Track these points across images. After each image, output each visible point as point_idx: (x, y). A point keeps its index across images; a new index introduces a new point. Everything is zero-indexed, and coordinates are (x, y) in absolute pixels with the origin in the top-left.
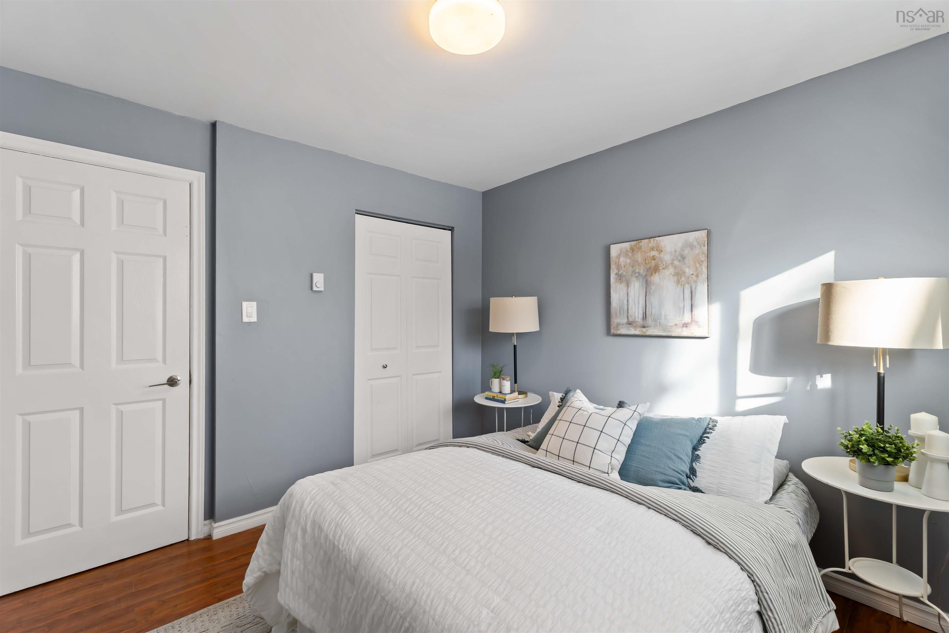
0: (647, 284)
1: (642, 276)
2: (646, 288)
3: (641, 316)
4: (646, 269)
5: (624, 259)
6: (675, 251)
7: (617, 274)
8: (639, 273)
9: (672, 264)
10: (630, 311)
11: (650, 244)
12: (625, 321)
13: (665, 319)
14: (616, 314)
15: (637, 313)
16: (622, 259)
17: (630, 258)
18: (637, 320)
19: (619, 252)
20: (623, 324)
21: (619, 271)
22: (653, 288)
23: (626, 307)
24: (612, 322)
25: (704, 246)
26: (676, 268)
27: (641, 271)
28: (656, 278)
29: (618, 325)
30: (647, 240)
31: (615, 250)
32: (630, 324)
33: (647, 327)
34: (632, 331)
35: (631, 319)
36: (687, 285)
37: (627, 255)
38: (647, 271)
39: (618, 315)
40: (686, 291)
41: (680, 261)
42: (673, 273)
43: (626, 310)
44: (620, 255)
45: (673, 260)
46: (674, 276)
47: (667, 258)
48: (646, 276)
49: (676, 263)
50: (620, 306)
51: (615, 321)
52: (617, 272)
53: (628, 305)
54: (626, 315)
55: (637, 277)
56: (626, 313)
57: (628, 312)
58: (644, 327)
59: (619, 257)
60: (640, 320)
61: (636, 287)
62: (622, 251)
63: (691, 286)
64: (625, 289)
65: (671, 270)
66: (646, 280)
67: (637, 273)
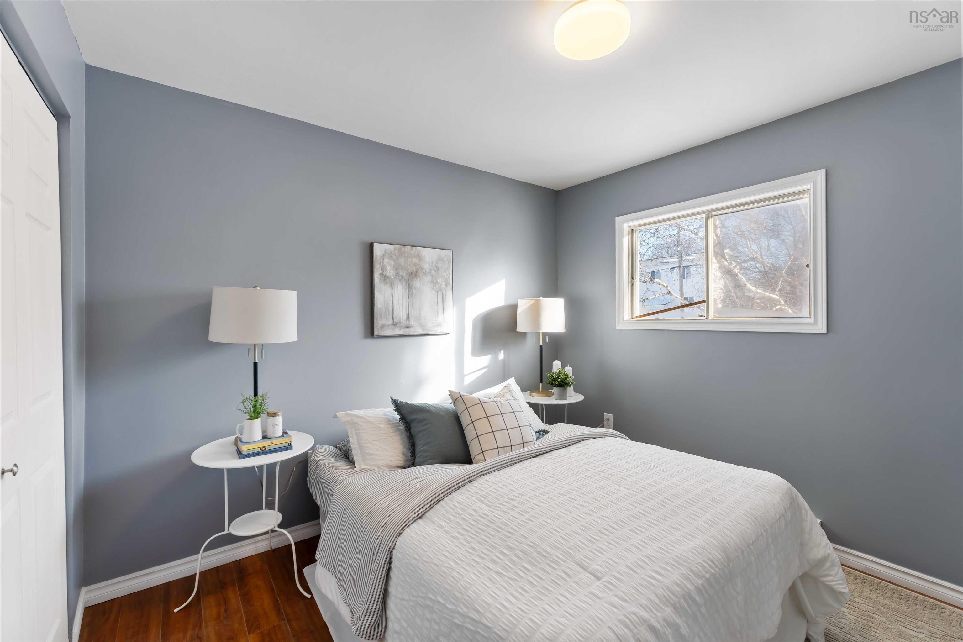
0: (410, 288)
1: (405, 279)
2: (408, 291)
3: (405, 317)
4: (408, 275)
5: (388, 261)
6: (432, 262)
7: (381, 274)
8: (402, 276)
9: (430, 272)
10: (395, 313)
11: (412, 251)
12: (390, 322)
13: (425, 320)
14: (381, 316)
15: (401, 313)
16: (386, 260)
17: (394, 261)
18: (401, 321)
19: (383, 252)
20: (388, 325)
21: (383, 272)
22: (415, 292)
23: (391, 308)
24: (376, 324)
25: (451, 263)
26: (432, 276)
27: (404, 275)
28: (417, 283)
29: (383, 326)
30: (410, 247)
31: (378, 249)
32: (394, 325)
33: (411, 327)
34: (397, 332)
35: (396, 321)
36: (440, 292)
37: (391, 257)
38: (409, 275)
39: (383, 317)
40: (439, 296)
41: (435, 271)
42: (430, 281)
43: (391, 311)
44: (384, 255)
45: (431, 270)
46: (431, 283)
47: (426, 267)
48: (408, 280)
49: (433, 272)
50: (385, 307)
51: (378, 322)
52: (382, 272)
53: (393, 307)
54: (391, 317)
55: (400, 280)
56: (391, 314)
57: (393, 313)
58: (408, 327)
59: (383, 256)
60: (404, 321)
61: (400, 290)
62: (387, 252)
63: (442, 293)
64: (389, 290)
65: (429, 278)
66: (409, 284)
67: (401, 276)
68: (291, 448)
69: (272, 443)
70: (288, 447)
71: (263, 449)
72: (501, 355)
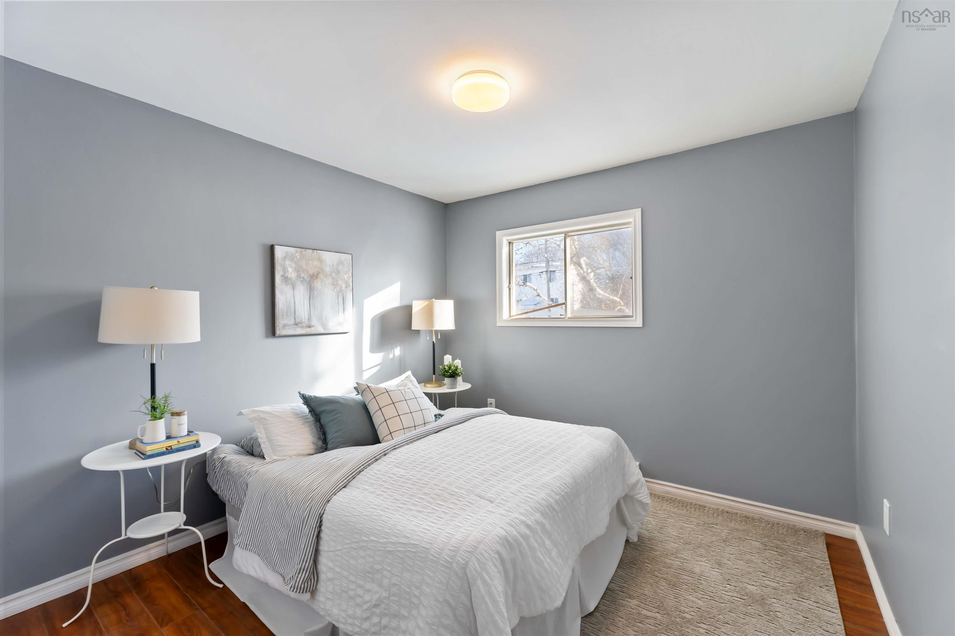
0: (311, 289)
1: (306, 281)
2: (310, 292)
3: (307, 317)
4: (310, 276)
5: (290, 263)
6: (333, 266)
7: (282, 276)
8: (303, 278)
9: (331, 275)
10: (297, 313)
11: (313, 254)
12: (292, 322)
13: (326, 320)
14: (283, 316)
15: (303, 312)
16: (287, 262)
17: (296, 264)
18: (303, 321)
19: (285, 254)
20: (290, 325)
21: (285, 274)
22: (316, 293)
23: (293, 309)
24: (278, 324)
25: (350, 266)
26: (333, 278)
27: (306, 277)
28: (318, 284)
29: (285, 326)
30: (311, 251)
31: (279, 252)
32: (296, 324)
33: (313, 326)
34: (299, 331)
35: (297, 320)
36: (340, 293)
37: (293, 259)
38: (311, 277)
39: (285, 316)
40: (339, 297)
41: (336, 274)
42: (331, 283)
43: (293, 311)
44: (285, 257)
45: (332, 272)
46: (332, 284)
47: (327, 269)
48: (310, 282)
49: (334, 275)
50: (287, 308)
51: (280, 322)
52: (283, 273)
53: (295, 307)
54: (293, 317)
55: (302, 282)
56: (293, 315)
57: (295, 313)
58: (309, 327)
59: (284, 258)
60: (306, 321)
61: (301, 291)
62: (288, 255)
63: (343, 294)
64: (291, 291)
65: (330, 280)
66: (310, 286)
67: (302, 278)
68: (199, 446)
69: (179, 442)
70: (196, 445)
71: (169, 448)
72: (398, 351)
